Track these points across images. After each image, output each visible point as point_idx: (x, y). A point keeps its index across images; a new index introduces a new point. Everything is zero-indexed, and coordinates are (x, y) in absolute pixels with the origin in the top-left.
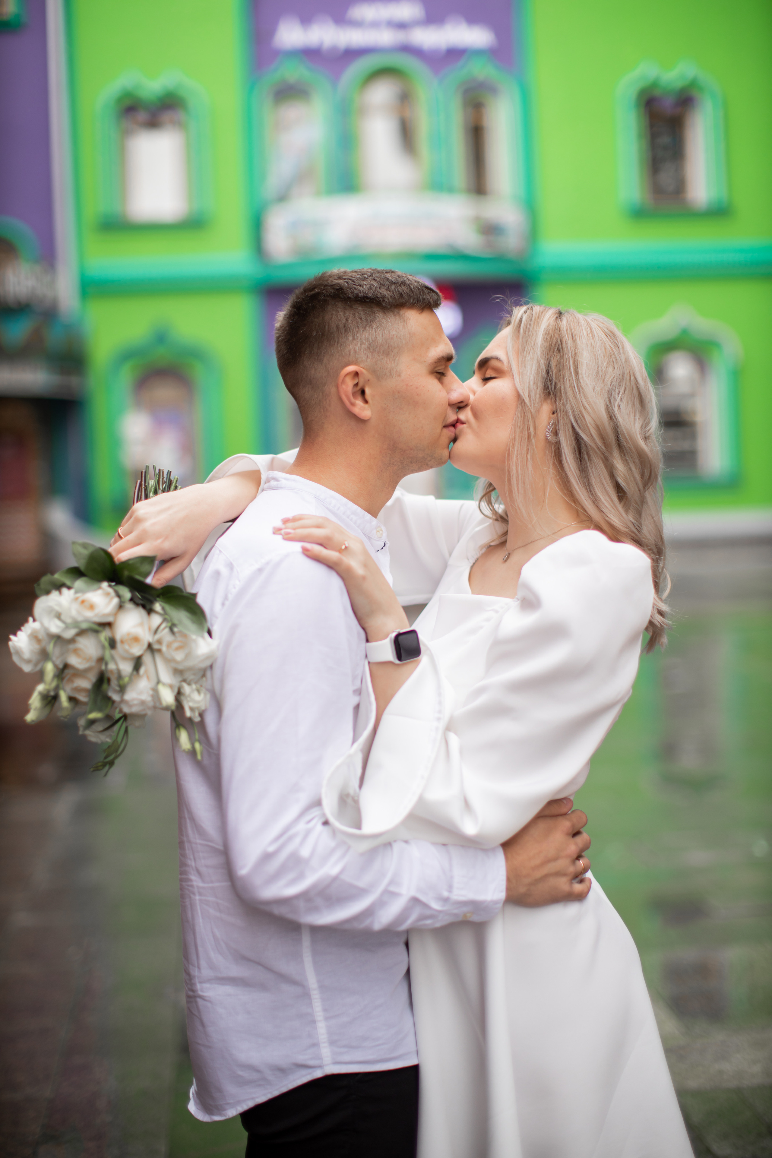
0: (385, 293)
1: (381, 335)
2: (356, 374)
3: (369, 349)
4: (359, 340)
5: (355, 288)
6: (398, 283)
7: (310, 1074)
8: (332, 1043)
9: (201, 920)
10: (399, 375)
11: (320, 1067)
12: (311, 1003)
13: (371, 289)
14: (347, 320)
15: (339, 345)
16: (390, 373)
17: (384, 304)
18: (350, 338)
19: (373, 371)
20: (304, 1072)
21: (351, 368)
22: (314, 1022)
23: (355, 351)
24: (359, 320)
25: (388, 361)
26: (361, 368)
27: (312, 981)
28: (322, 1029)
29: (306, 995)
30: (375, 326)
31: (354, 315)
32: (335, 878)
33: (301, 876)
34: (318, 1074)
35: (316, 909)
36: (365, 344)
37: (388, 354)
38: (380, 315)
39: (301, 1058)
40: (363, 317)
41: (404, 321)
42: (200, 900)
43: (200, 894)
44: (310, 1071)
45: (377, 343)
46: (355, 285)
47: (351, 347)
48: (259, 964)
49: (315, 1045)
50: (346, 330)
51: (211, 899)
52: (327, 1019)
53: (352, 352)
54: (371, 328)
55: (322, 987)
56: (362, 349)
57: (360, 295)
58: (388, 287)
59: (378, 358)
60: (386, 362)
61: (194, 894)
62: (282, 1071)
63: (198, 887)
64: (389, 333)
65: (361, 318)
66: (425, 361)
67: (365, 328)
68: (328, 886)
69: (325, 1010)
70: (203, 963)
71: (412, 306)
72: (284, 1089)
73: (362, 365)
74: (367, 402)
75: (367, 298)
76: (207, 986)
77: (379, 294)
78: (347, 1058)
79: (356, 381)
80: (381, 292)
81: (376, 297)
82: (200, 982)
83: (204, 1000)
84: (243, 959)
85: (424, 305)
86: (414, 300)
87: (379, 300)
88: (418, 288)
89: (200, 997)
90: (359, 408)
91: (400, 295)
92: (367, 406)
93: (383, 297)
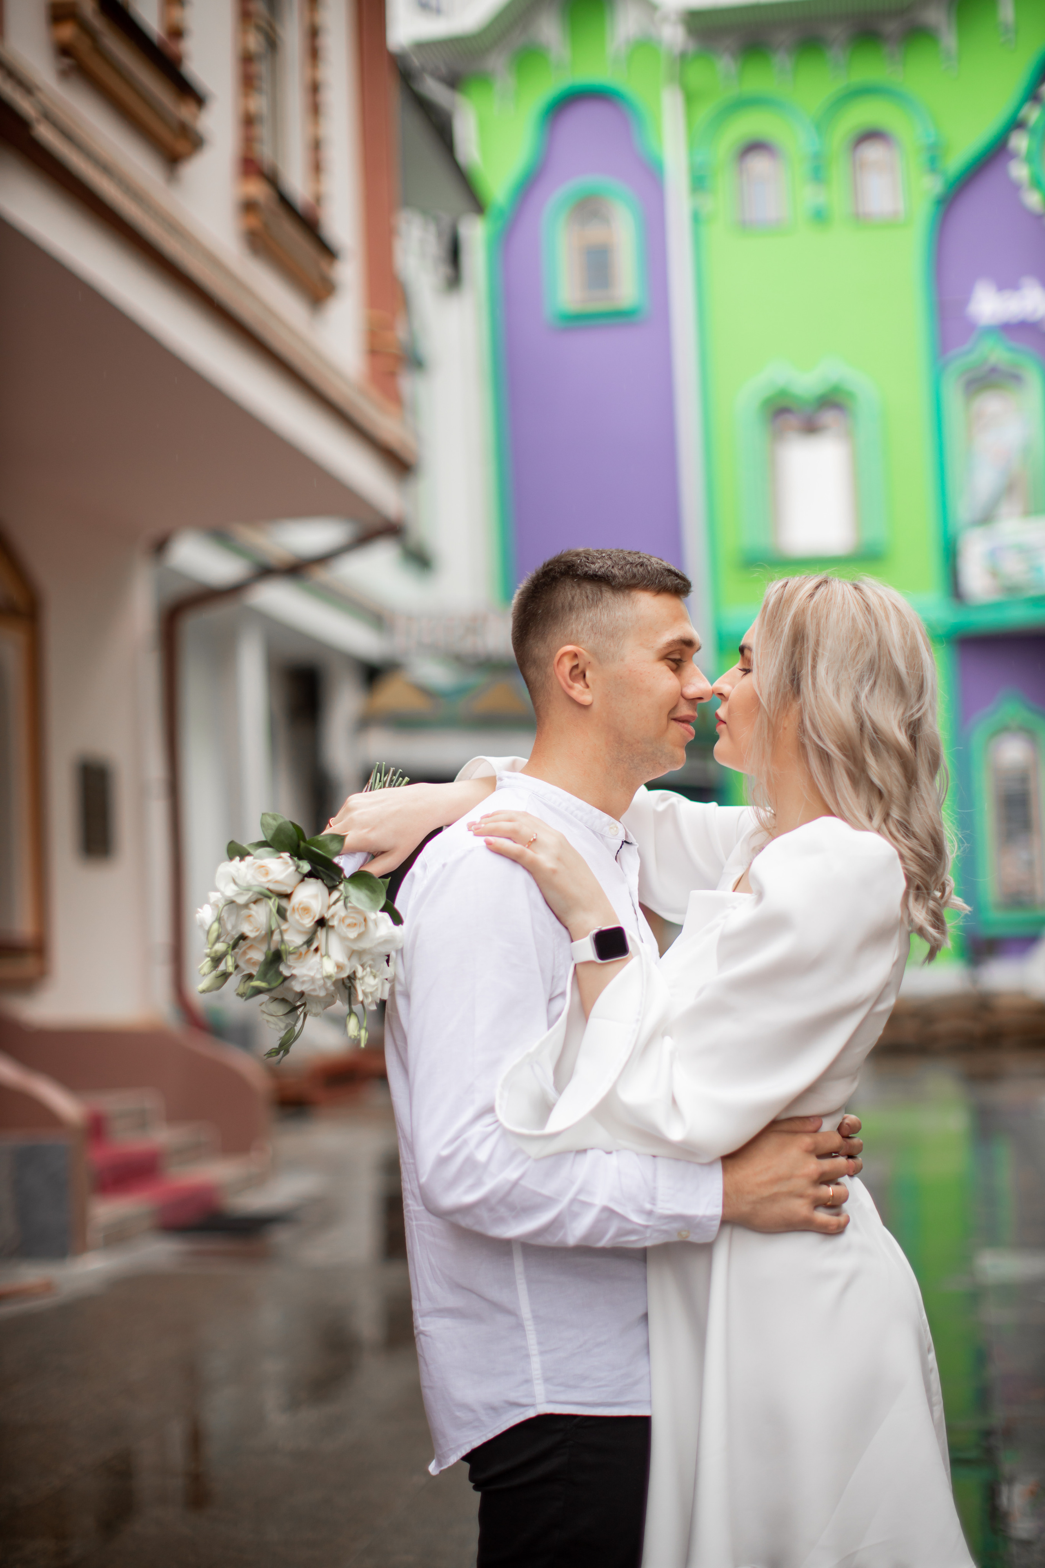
0: (616, 571)
1: (606, 616)
2: (575, 656)
3: (592, 630)
4: (583, 620)
5: (586, 565)
6: (635, 563)
7: (521, 1413)
8: (547, 1380)
9: (418, 1248)
10: (622, 660)
11: (533, 1405)
12: (525, 1336)
13: (603, 567)
14: (573, 598)
15: (562, 623)
16: (613, 656)
17: (613, 584)
18: (574, 617)
19: (594, 653)
20: (517, 1411)
21: (569, 648)
22: (528, 1356)
23: (577, 631)
24: (586, 599)
25: (612, 644)
26: (581, 650)
27: (525, 1311)
28: (536, 1364)
29: (519, 1326)
30: (600, 606)
31: (581, 594)
32: (515, 1184)
33: (478, 1183)
34: (531, 1413)
35: (501, 1220)
36: (588, 625)
37: (613, 636)
38: (608, 595)
39: (513, 1396)
40: (590, 596)
41: (633, 603)
42: (417, 1225)
43: (416, 1220)
44: (522, 1410)
45: (601, 624)
46: (587, 562)
47: (574, 626)
48: (471, 1291)
49: (528, 1381)
50: (571, 609)
51: (425, 1223)
52: (542, 1353)
53: (574, 631)
54: (596, 608)
55: (536, 1318)
56: (585, 629)
57: (589, 572)
58: (622, 567)
59: (601, 640)
60: (610, 645)
61: (412, 1220)
62: (494, 1410)
63: (414, 1211)
64: (615, 614)
65: (587, 597)
66: (653, 647)
67: (590, 608)
68: (509, 1193)
69: (540, 1343)
70: (423, 1295)
71: (645, 588)
72: (498, 1432)
73: (582, 646)
74: (588, 686)
75: (596, 576)
76: (428, 1319)
77: (609, 573)
78: (562, 1397)
79: (575, 663)
80: (613, 571)
81: (607, 576)
82: (422, 1316)
83: (426, 1335)
84: (457, 1287)
85: (660, 587)
86: (648, 582)
87: (610, 579)
88: (657, 570)
89: (422, 1333)
90: (578, 691)
91: (634, 576)
92: (587, 690)
93: (614, 577)
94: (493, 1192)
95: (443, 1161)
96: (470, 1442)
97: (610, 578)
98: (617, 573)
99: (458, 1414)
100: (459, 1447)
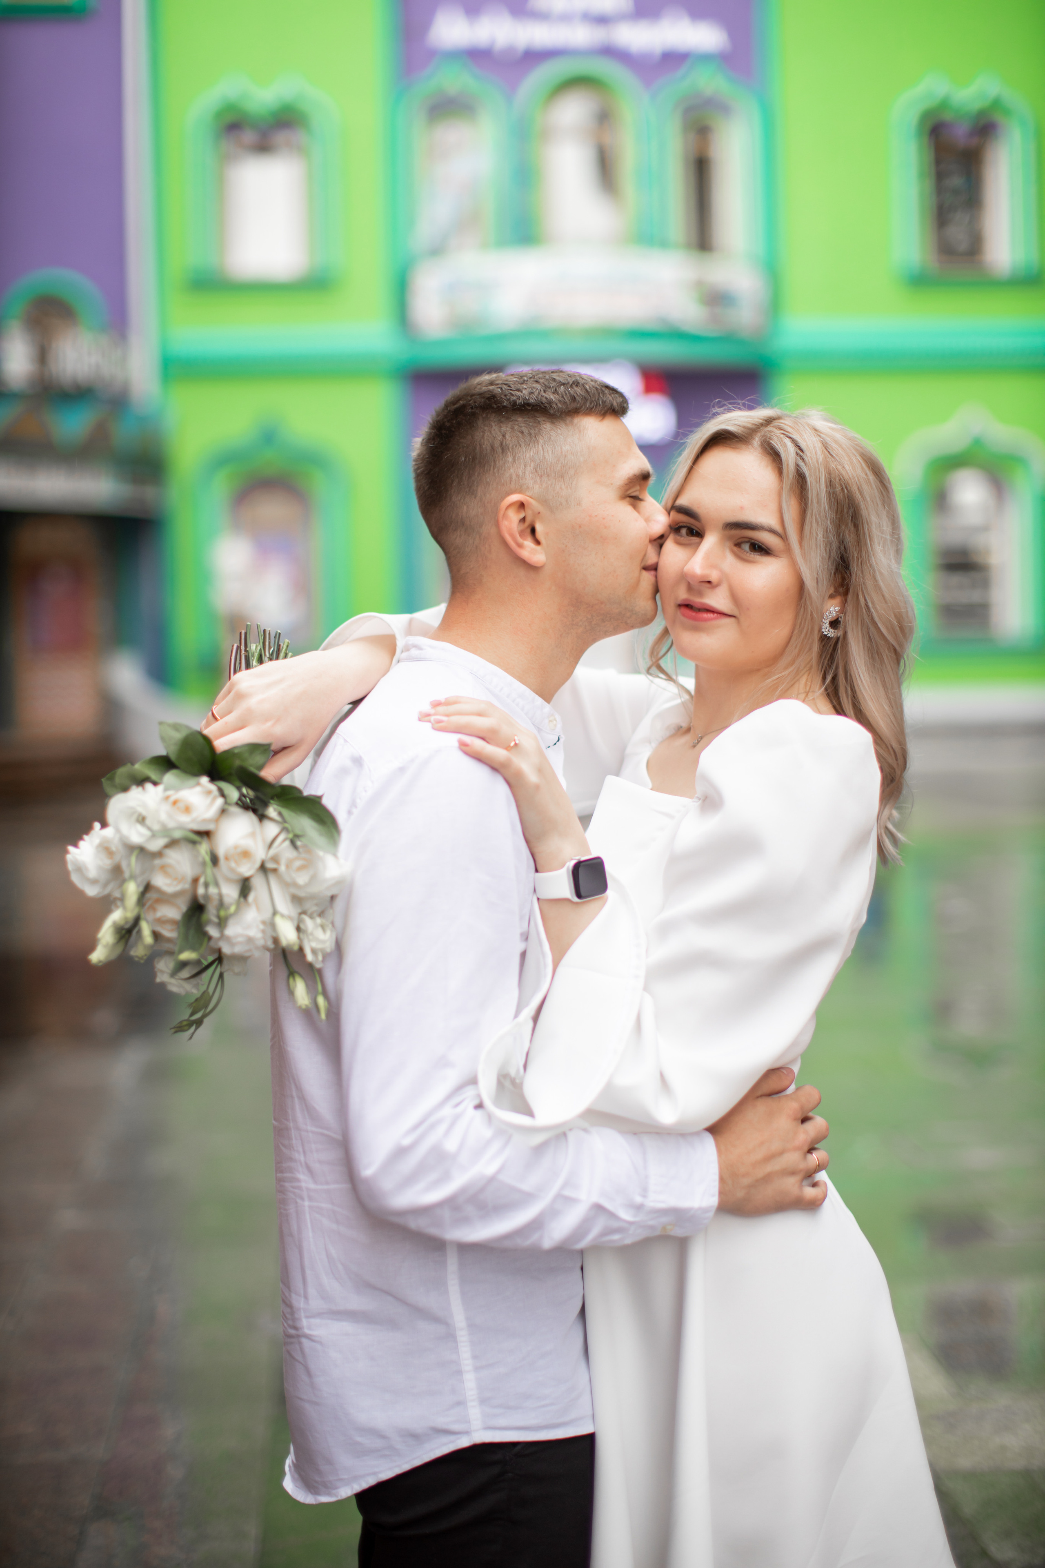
1: (550, 452)
2: (521, 507)
3: (536, 471)
4: (522, 461)
5: (511, 394)
6: (569, 383)
7: (452, 1442)
8: (483, 1401)
9: (310, 1234)
10: (578, 504)
11: (467, 1433)
12: (457, 1348)
13: (533, 393)
14: (504, 436)
15: (496, 469)
16: (566, 501)
17: (552, 412)
18: (510, 459)
19: (544, 501)
20: (445, 1439)
21: (513, 497)
22: (460, 1372)
23: (518, 476)
24: (520, 435)
25: (563, 487)
26: (527, 498)
27: (459, 1317)
28: (470, 1382)
29: (450, 1336)
30: (541, 441)
31: (513, 428)
32: (492, 1179)
33: (446, 1177)
34: (464, 1442)
35: (464, 1220)
36: (530, 466)
37: (562, 477)
38: (547, 426)
39: (440, 1421)
40: (526, 431)
41: (581, 435)
42: (310, 1207)
43: (311, 1200)
44: (452, 1438)
45: (546, 463)
46: (513, 389)
47: (512, 470)
48: (386, 1293)
49: (461, 1403)
50: (503, 450)
51: (325, 1205)
52: (477, 1369)
53: (514, 477)
54: (536, 444)
55: (472, 1326)
56: (527, 472)
57: (518, 402)
58: (555, 390)
59: (549, 483)
60: (561, 488)
62: (415, 1437)
63: (307, 1189)
64: (561, 449)
65: (522, 432)
66: (612, 484)
67: (529, 445)
68: (482, 1189)
69: (475, 1357)
70: (312, 1291)
71: (589, 412)
72: (418, 1462)
73: (528, 494)
74: (538, 542)
75: (529, 404)
76: (316, 1321)
77: (544, 400)
78: (502, 1422)
79: (522, 516)
80: (548, 397)
81: (542, 403)
82: (307, 1317)
83: (313, 1341)
84: (365, 1286)
85: (606, 409)
86: (591, 403)
87: (546, 407)
88: (597, 389)
89: (308, 1337)
90: (529, 551)
91: (574, 399)
92: (538, 548)
93: (550, 402)
94: (463, 1190)
95: (400, 1152)
96: (375, 1474)
97: (546, 405)
98: (552, 397)
99: (359, 1439)
100: (356, 1478)
